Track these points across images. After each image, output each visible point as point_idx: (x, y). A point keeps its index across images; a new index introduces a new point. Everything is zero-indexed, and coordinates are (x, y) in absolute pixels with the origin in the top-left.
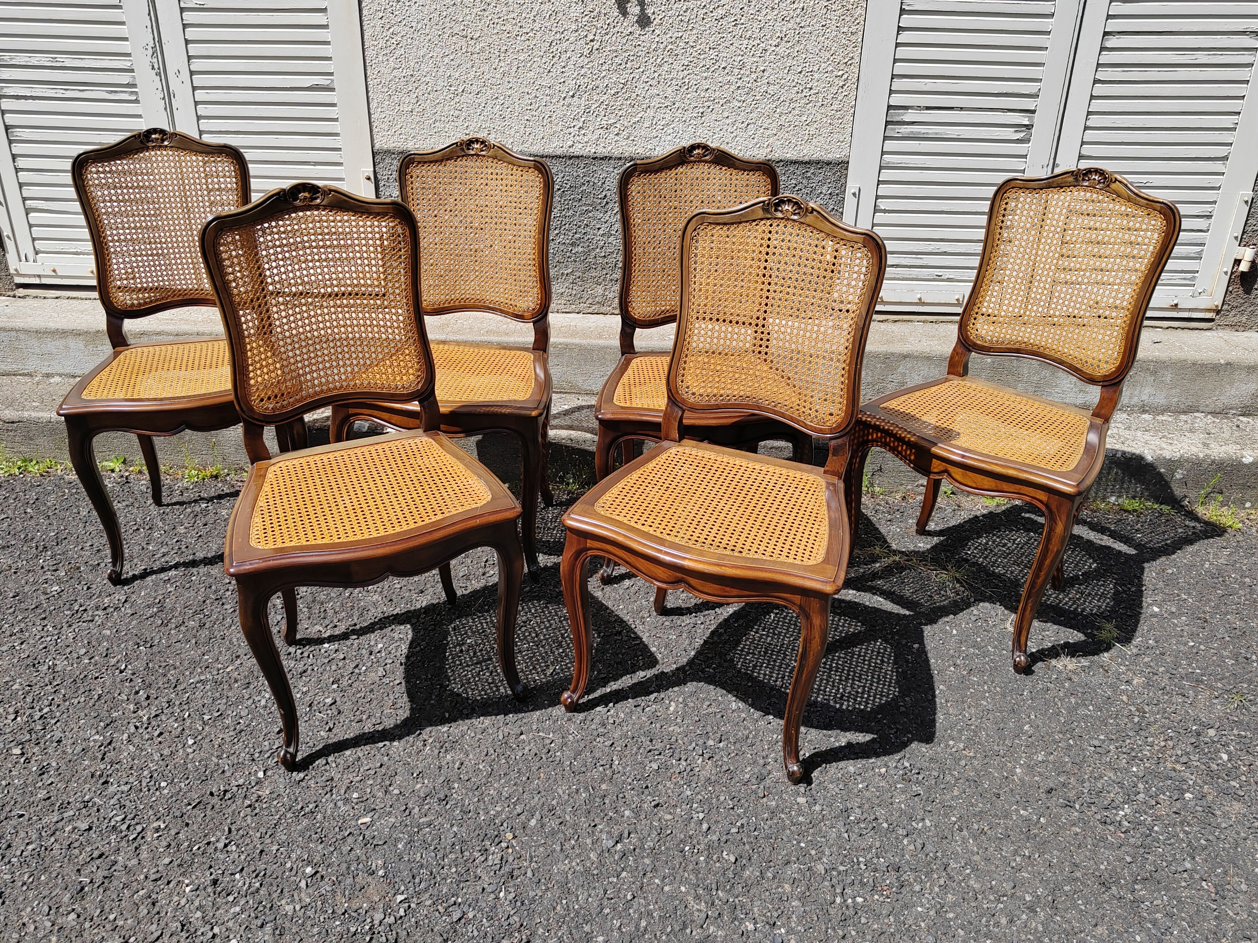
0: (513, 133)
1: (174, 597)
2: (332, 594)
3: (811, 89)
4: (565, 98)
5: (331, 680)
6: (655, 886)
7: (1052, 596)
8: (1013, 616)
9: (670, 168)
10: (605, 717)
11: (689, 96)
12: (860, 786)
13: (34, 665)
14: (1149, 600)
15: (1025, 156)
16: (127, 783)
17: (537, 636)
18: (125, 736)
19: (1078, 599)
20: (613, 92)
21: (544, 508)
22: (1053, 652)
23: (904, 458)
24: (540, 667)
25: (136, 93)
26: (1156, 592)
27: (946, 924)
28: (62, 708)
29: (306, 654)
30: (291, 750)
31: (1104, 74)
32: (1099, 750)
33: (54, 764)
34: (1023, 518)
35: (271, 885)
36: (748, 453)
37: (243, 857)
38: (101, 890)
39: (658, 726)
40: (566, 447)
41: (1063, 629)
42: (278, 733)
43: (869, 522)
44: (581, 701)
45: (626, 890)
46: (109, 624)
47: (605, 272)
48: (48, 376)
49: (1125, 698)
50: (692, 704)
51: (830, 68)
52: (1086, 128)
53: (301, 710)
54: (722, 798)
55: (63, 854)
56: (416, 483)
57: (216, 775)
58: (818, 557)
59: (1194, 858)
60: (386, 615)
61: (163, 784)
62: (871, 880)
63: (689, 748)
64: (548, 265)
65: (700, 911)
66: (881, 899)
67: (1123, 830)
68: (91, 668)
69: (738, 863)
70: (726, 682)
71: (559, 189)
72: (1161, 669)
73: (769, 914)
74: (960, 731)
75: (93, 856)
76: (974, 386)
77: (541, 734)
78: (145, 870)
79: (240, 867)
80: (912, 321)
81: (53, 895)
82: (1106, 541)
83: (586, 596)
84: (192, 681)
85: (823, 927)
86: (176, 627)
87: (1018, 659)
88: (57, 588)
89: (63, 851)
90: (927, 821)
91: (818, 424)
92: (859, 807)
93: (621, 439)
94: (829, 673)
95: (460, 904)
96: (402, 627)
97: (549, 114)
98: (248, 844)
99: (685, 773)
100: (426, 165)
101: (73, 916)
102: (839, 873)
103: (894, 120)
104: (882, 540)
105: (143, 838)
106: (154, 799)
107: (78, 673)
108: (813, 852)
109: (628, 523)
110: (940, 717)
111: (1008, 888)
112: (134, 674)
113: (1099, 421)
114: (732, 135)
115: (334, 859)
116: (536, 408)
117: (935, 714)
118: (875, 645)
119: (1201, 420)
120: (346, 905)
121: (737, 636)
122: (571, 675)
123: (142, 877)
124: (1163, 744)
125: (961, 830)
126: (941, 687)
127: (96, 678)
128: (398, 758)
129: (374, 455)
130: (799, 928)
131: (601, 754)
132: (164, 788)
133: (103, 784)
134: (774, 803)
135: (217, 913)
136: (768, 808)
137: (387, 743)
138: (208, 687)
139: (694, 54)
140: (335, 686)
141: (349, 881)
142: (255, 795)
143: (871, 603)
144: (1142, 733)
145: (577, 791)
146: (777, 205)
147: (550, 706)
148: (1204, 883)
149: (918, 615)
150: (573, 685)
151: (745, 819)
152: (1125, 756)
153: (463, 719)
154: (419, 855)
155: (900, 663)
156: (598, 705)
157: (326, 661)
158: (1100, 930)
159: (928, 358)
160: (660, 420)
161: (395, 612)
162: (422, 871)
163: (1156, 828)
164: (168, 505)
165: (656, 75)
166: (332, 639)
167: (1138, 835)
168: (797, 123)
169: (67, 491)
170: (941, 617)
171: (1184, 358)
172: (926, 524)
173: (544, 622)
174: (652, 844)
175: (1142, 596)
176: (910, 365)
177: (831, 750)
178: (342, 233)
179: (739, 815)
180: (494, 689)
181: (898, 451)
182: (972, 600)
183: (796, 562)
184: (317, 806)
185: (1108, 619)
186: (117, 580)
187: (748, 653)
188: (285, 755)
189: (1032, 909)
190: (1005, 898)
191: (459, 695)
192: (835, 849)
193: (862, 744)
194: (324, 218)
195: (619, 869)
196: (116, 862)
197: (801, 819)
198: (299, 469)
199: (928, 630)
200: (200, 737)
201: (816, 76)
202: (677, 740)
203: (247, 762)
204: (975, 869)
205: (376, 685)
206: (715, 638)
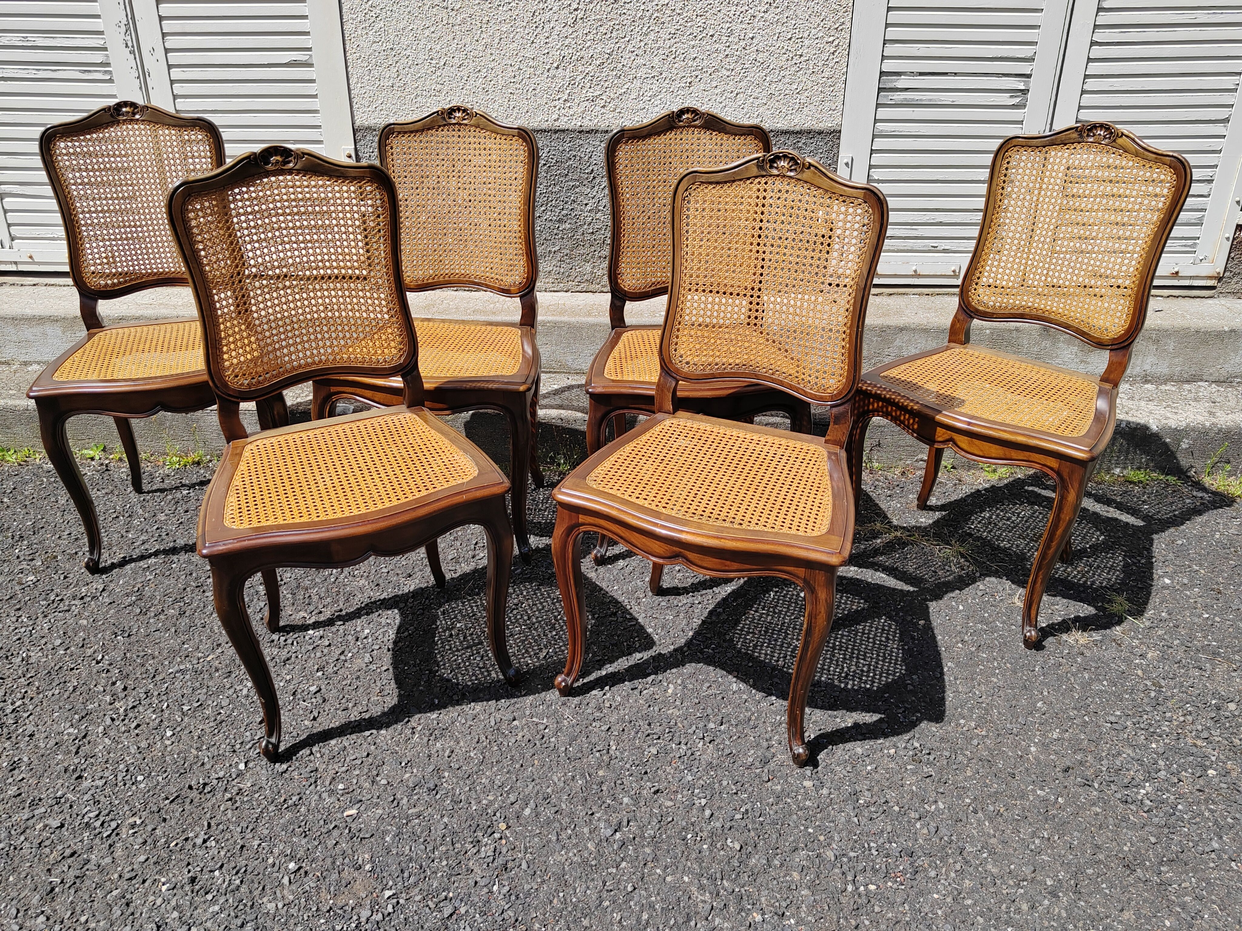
0: (496, 107)
1: (153, 585)
2: (317, 580)
3: (801, 56)
4: (549, 69)
5: (316, 667)
6: (657, 876)
7: (1060, 570)
8: (1021, 591)
9: (659, 134)
10: (601, 701)
11: (676, 65)
12: (869, 768)
13: (7, 657)
14: (1160, 572)
15: (1021, 122)
16: (101, 778)
17: (529, 619)
18: (101, 729)
19: (1086, 572)
20: (598, 63)
21: (535, 489)
22: (1064, 627)
23: (907, 427)
24: (533, 650)
25: (110, 72)
26: (1166, 563)
27: (964, 911)
28: (36, 701)
29: (290, 641)
30: (273, 740)
31: (1101, 36)
32: (1115, 725)
33: (26, 759)
34: (1027, 491)
35: (253, 881)
36: (745, 424)
37: (222, 853)
38: (72, 891)
39: (656, 709)
40: (556, 426)
41: (1072, 602)
42: (261, 723)
43: (869, 498)
44: (576, 685)
45: (626, 881)
46: (86, 614)
47: (593, 249)
48: (26, 364)
49: (1140, 672)
50: (691, 686)
51: (820, 34)
52: (1083, 92)
53: (283, 699)
54: (725, 783)
55: (34, 853)
56: (400, 459)
57: (195, 767)
58: (822, 527)
59: (1221, 838)
60: (373, 600)
61: (140, 778)
62: (883, 866)
63: (689, 731)
64: (534, 243)
65: (704, 902)
66: (895, 886)
67: (1146, 809)
68: (67, 659)
69: (743, 851)
70: (725, 663)
71: (545, 165)
72: (1176, 642)
73: (777, 904)
74: (971, 710)
75: (65, 854)
76: (976, 354)
77: (534, 719)
78: (119, 869)
79: (220, 864)
80: (907, 294)
81: (21, 896)
82: (1113, 513)
83: (580, 577)
84: (171, 671)
85: (835, 917)
86: (156, 615)
87: (1028, 634)
88: (32, 578)
89: (33, 850)
90: (940, 803)
91: (818, 391)
92: (869, 790)
93: (613, 414)
94: (833, 651)
95: (451, 899)
96: (390, 612)
97: (533, 87)
98: (228, 840)
99: (686, 758)
100: (406, 136)
101: (42, 918)
102: (850, 860)
103: (887, 86)
104: (883, 516)
105: (117, 834)
106: (130, 793)
107: (53, 664)
108: (822, 838)
109: (622, 496)
110: (949, 695)
111: (1027, 872)
112: (111, 664)
113: (1108, 386)
114: (721, 105)
115: (318, 854)
116: (524, 383)
117: (944, 692)
118: (879, 622)
119: (1205, 389)
120: (331, 902)
121: (736, 615)
122: (565, 658)
123: (116, 876)
124: (1182, 719)
125: (975, 812)
126: (949, 664)
127: (72, 669)
128: (385, 747)
129: (356, 431)
130: (809, 918)
131: (597, 739)
132: (140, 782)
133: (77, 779)
134: (779, 787)
135: (195, 912)
136: (773, 792)
137: (374, 731)
138: (188, 677)
139: (681, 22)
140: (320, 674)
141: (335, 876)
142: (236, 788)
143: (873, 580)
144: (1160, 708)
145: (573, 777)
146: (772, 161)
147: (543, 690)
148: (1233, 864)
149: (922, 591)
150: (567, 667)
151: (750, 804)
152: (1143, 732)
153: (453, 705)
154: (408, 848)
155: (906, 640)
156: (593, 689)
157: (311, 648)
158: (1126, 915)
159: (925, 331)
160: (653, 393)
161: (382, 597)
162: (411, 865)
163: (1180, 807)
164: (149, 492)
165: (642, 44)
166: (316, 625)
167: (1161, 815)
168: (787, 92)
169: (45, 480)
170: (946, 592)
171: (1187, 325)
172: (927, 499)
173: (536, 605)
174: (652, 832)
175: (1152, 568)
176: (906, 338)
177: (837, 731)
178: (317, 199)
179: (742, 800)
180: (486, 674)
181: (900, 421)
182: (978, 574)
183: (800, 533)
184: (300, 799)
185: (1118, 592)
186: (94, 568)
187: (748, 633)
188: (267, 746)
189: (1054, 894)
190: (1025, 883)
191: (448, 680)
192: (844, 834)
193: (869, 724)
194: (298, 183)
195: (618, 860)
196: (89, 861)
197: (808, 803)
198: (276, 447)
199: (933, 606)
200: (179, 729)
201: (807, 42)
202: (676, 724)
203: (227, 754)
204: (992, 853)
205: (362, 672)
206: (714, 618)
